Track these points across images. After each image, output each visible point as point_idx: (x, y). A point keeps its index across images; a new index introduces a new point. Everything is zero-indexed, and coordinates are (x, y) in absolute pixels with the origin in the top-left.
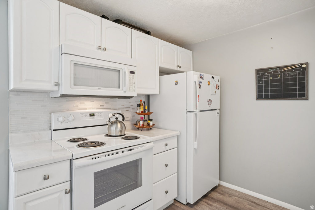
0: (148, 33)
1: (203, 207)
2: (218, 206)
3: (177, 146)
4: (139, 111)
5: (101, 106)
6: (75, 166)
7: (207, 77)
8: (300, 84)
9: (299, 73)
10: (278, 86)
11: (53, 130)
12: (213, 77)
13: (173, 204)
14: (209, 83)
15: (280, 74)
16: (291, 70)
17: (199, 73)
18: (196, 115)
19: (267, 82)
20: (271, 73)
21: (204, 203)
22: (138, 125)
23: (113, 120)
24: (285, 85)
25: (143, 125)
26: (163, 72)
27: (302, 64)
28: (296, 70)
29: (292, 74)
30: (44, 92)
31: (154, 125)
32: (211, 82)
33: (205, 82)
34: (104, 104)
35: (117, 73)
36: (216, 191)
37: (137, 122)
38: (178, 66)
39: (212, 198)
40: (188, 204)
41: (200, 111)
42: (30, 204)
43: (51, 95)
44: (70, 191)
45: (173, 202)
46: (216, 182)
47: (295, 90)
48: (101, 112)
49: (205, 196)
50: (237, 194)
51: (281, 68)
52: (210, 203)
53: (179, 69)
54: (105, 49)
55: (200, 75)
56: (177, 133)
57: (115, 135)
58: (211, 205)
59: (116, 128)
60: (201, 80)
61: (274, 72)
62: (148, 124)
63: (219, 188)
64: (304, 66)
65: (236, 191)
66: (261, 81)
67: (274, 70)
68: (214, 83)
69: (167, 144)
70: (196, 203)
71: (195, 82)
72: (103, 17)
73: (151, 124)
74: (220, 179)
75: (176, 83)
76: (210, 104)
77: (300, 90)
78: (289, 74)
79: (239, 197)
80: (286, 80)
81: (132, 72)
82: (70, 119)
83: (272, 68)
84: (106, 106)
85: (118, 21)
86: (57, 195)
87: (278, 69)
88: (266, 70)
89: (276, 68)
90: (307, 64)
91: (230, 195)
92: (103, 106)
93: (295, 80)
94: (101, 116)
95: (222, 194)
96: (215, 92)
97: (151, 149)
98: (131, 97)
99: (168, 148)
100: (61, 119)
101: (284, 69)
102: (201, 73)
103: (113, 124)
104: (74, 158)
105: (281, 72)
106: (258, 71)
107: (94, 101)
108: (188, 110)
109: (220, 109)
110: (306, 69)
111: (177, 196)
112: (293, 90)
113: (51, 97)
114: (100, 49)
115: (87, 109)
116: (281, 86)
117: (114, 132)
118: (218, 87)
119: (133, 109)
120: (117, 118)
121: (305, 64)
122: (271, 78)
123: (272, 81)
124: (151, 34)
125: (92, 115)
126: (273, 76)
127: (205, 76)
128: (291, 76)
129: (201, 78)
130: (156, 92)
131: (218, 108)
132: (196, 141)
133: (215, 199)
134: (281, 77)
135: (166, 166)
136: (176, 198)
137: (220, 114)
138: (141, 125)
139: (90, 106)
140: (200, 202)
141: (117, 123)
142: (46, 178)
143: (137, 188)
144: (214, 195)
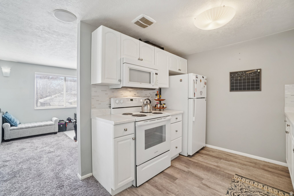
0: (163, 49)
1: (198, 157)
2: (207, 157)
3: (181, 120)
4: (156, 99)
5: (135, 95)
6: (138, 125)
7: (200, 77)
8: (257, 82)
9: (256, 75)
10: (243, 83)
11: (113, 108)
12: (203, 77)
13: (178, 156)
14: (201, 81)
15: (245, 76)
16: (251, 73)
17: (195, 74)
18: (194, 100)
19: (236, 80)
20: (239, 75)
21: (198, 156)
22: (157, 107)
23: (145, 103)
24: (248, 82)
25: (160, 107)
26: (171, 74)
27: (257, 70)
28: (254, 73)
29: (252, 76)
30: (107, 86)
31: (166, 107)
32: (202, 80)
33: (199, 80)
34: (136, 93)
35: (148, 75)
36: (204, 150)
37: (156, 105)
38: (179, 70)
39: (202, 153)
40: (189, 156)
41: (197, 98)
42: (120, 143)
43: (110, 87)
44: (135, 139)
45: (178, 155)
46: (204, 145)
47: (254, 85)
48: (136, 98)
49: (198, 152)
50: (217, 151)
51: (245, 72)
52: (202, 155)
53: (179, 72)
54: (142, 60)
55: (196, 75)
56: (182, 112)
57: (146, 112)
58: (202, 156)
59: (147, 107)
60: (197, 79)
61: (241, 74)
62: (163, 107)
63: (206, 148)
64: (259, 71)
65: (217, 150)
66: (233, 80)
67: (241, 73)
68: (203, 81)
69: (177, 118)
70: (193, 155)
71: (194, 80)
72: (140, 40)
73: (165, 107)
74: (206, 143)
75: (181, 81)
76: (201, 94)
77: (256, 85)
78: (250, 75)
79: (219, 153)
80: (248, 79)
81: (156, 74)
82: (122, 101)
83: (240, 72)
84: (137, 95)
85: (147, 42)
86: (129, 140)
87: (244, 72)
88: (236, 73)
89: (242, 72)
90: (260, 70)
91: (213, 152)
92: (136, 95)
93: (254, 79)
94: (136, 101)
95: (208, 151)
96: (204, 87)
97: (169, 120)
98: (154, 89)
99: (178, 120)
100: (117, 102)
101: (247, 73)
102: (197, 75)
103: (145, 105)
104: (137, 121)
105: (246, 74)
106: (231, 73)
107: (131, 92)
108: (189, 98)
109: (206, 98)
110: (260, 73)
111: (181, 151)
112: (252, 85)
113: (110, 88)
114: (140, 59)
115: (127, 96)
116: (245, 82)
117: (146, 110)
118: (205, 83)
119: (151, 97)
120: (147, 102)
121: (260, 69)
122: (239, 78)
123: (240, 80)
124: (164, 49)
125: (132, 100)
126: (241, 77)
127: (199, 76)
128: (251, 77)
129: (197, 77)
130: (167, 86)
131: (205, 97)
132: (194, 117)
133: (204, 154)
134: (245, 77)
135: (177, 131)
136: (180, 153)
137: (207, 101)
138: (159, 107)
139: (128, 94)
140: (196, 155)
141: (147, 105)
142: (126, 130)
143: (162, 142)
144: (203, 151)
